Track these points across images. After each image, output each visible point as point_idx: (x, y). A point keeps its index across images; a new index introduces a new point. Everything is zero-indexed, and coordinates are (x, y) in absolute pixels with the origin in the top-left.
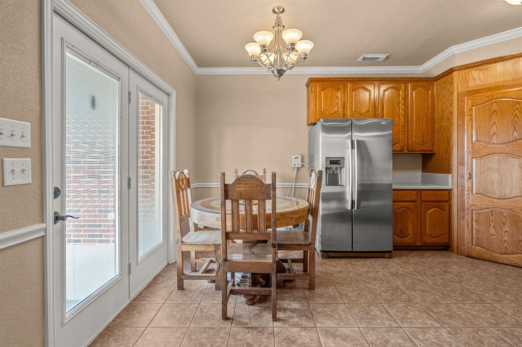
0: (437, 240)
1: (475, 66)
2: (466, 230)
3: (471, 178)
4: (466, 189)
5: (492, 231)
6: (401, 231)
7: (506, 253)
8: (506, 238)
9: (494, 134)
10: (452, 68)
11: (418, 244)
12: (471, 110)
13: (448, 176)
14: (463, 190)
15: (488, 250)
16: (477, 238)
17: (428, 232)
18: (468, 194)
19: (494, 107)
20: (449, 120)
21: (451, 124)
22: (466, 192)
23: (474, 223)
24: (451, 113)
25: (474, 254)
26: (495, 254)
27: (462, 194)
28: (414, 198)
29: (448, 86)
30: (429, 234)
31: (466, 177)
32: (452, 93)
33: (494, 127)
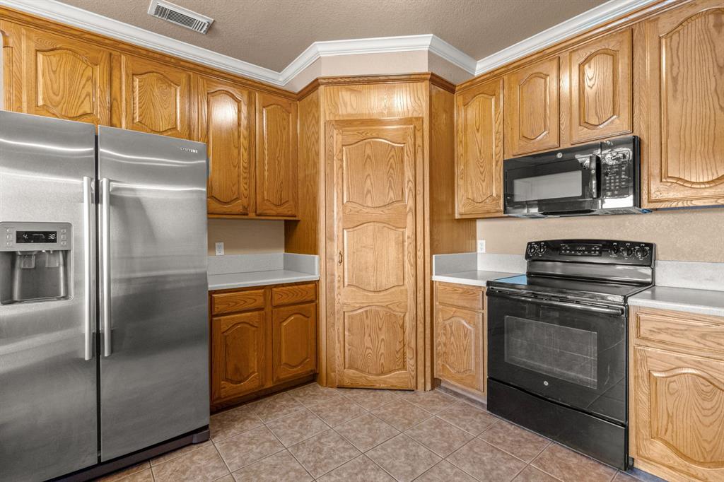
0: (298, 370)
1: (345, 83)
2: (337, 345)
3: (341, 261)
4: (336, 279)
5: (368, 343)
6: (237, 370)
7: (382, 373)
8: (382, 351)
9: (369, 191)
10: (317, 80)
11: (269, 385)
12: (341, 151)
13: (314, 258)
14: (332, 281)
15: (362, 371)
16: (350, 356)
17: (284, 360)
18: (339, 288)
19: (368, 151)
20: (316, 164)
21: (317, 173)
22: (336, 284)
23: (346, 333)
24: (317, 154)
25: (347, 382)
26: (371, 377)
27: (331, 289)
28: (260, 301)
29: (314, 110)
30: (285, 364)
31: (337, 259)
32: (318, 122)
33: (368, 181)
